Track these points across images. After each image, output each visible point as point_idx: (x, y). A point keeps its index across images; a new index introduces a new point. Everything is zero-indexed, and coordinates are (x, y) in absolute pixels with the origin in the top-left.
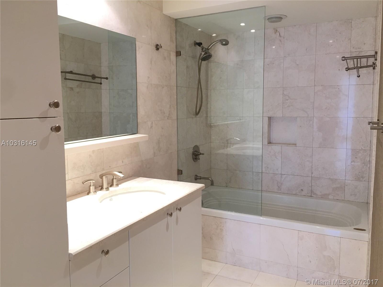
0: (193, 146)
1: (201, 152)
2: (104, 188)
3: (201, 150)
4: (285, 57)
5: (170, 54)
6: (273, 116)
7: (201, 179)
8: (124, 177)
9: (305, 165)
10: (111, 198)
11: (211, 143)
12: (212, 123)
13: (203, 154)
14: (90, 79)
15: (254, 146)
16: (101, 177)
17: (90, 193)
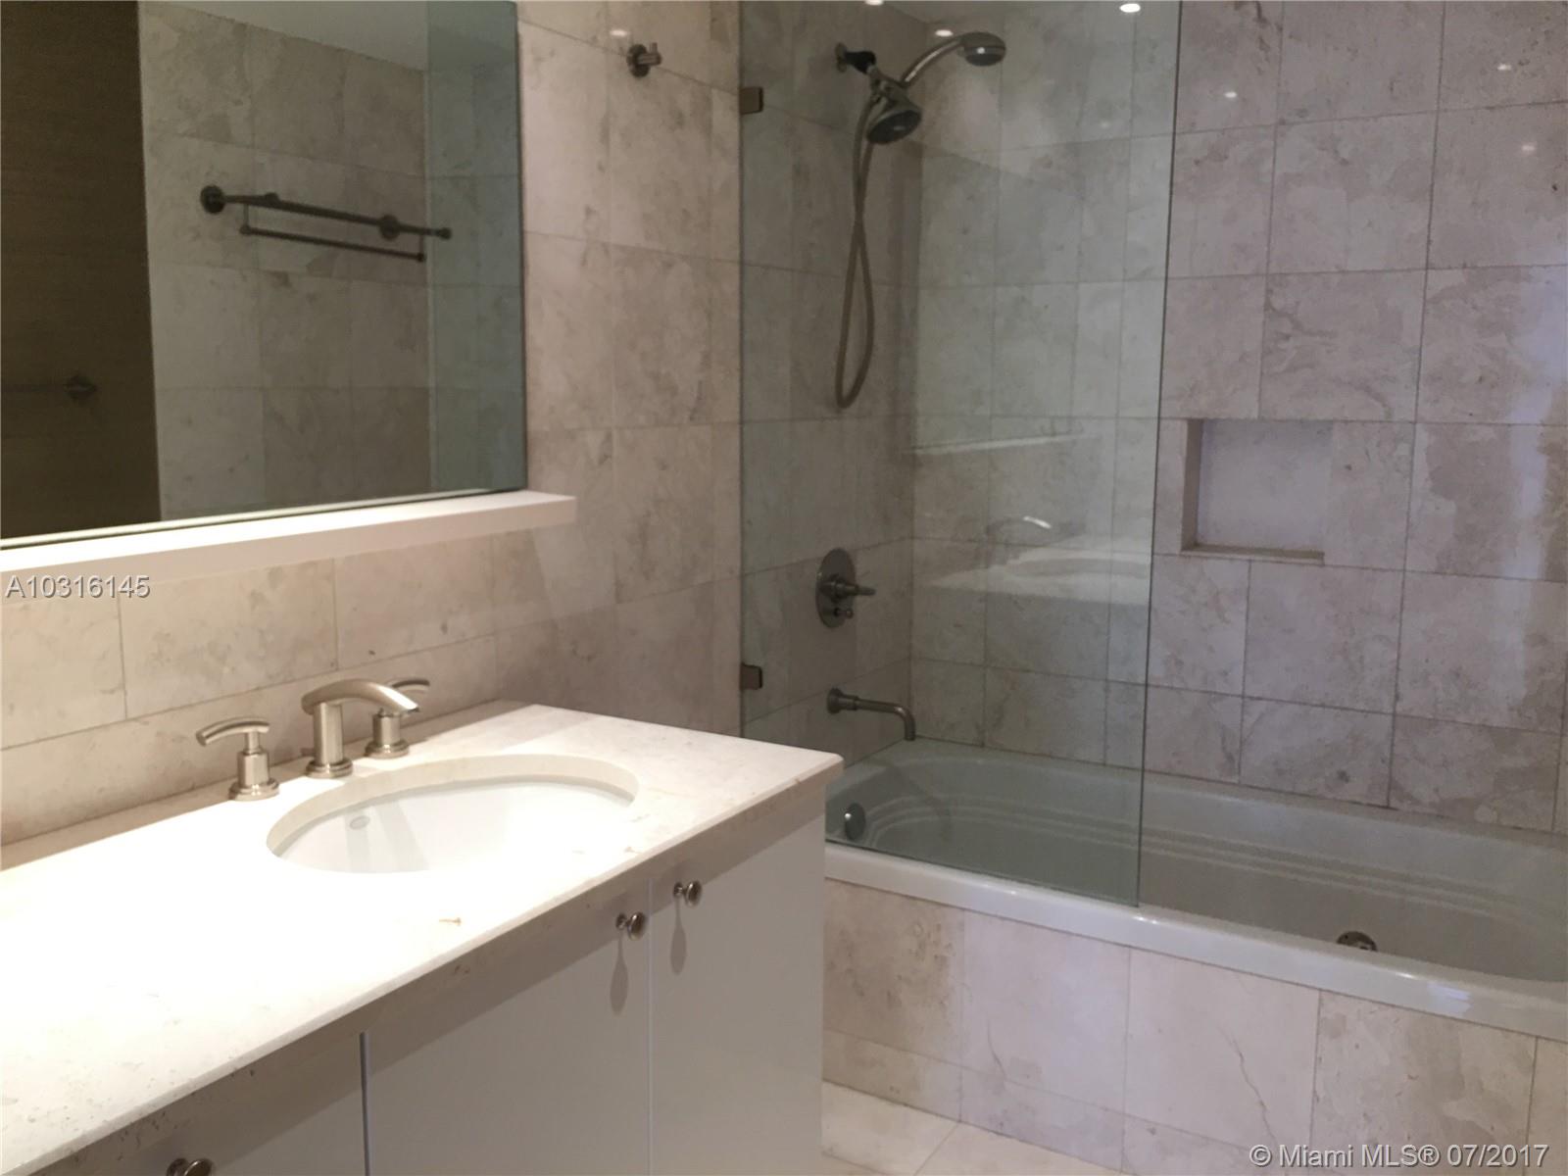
0: (823, 552)
1: (863, 582)
2: (321, 765)
3: (865, 570)
4: (1282, 122)
5: (708, 101)
6: (1211, 417)
7: (855, 708)
8: (416, 710)
9: (1362, 658)
10: (356, 815)
11: (912, 538)
12: (921, 448)
13: (869, 592)
14: (373, 236)
15: (1118, 557)
16: (311, 704)
17: (244, 791)
